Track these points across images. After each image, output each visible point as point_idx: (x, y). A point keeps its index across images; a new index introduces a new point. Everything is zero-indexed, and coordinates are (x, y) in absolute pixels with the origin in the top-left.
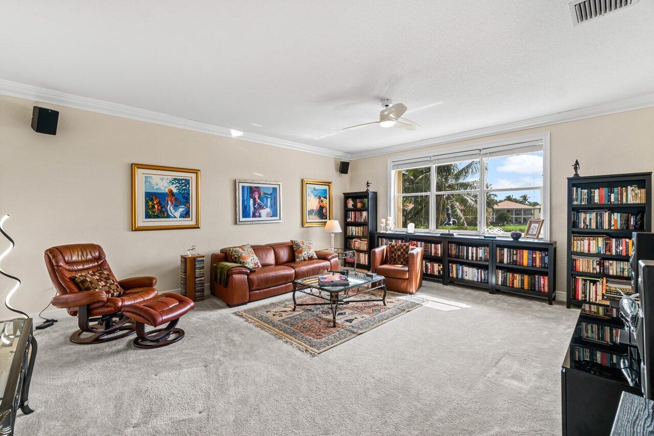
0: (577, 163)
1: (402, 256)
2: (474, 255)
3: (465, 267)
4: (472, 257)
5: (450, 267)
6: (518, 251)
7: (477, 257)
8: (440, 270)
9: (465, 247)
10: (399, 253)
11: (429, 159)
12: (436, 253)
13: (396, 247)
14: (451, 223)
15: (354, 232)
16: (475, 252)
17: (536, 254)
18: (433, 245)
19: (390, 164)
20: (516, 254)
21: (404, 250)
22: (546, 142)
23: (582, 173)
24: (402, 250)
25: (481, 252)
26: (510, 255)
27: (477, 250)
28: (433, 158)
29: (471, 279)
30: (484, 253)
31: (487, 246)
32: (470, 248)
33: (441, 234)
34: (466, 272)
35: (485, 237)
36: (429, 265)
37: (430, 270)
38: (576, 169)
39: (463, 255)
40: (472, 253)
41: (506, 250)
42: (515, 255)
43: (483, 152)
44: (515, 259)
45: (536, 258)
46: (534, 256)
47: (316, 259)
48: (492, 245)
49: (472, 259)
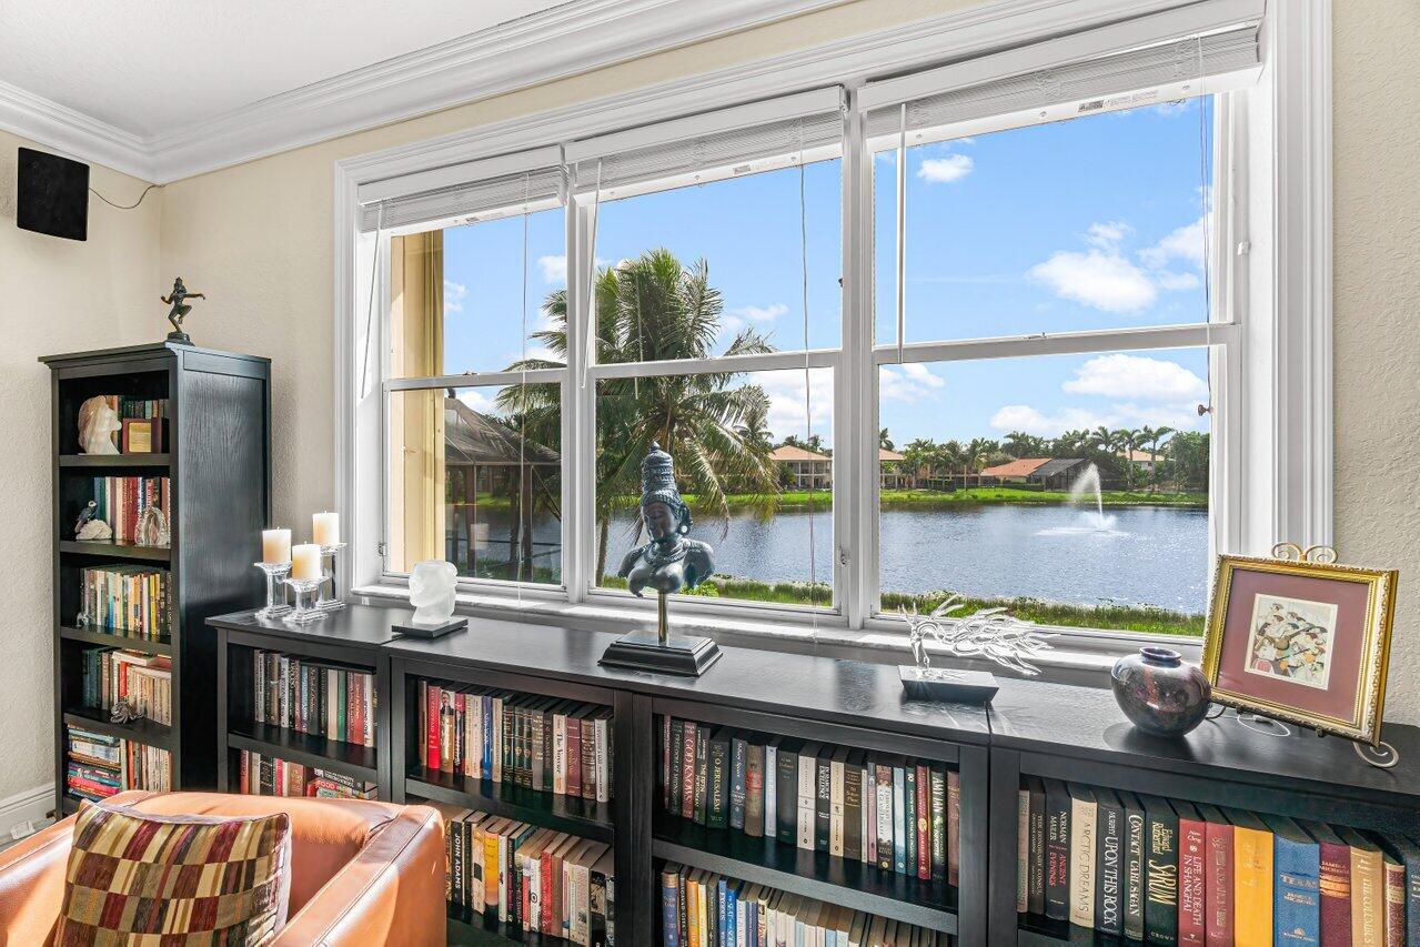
2: (837, 824)
3: (770, 913)
4: (822, 832)
5: (671, 902)
6: (1191, 830)
7: (852, 839)
8: (603, 910)
9: (773, 756)
11: (551, 158)
12: (579, 778)
14: (676, 569)
15: (118, 609)
16: (837, 798)
17: (1346, 876)
18: (560, 723)
19: (347, 199)
20: (1173, 857)
21: (205, 913)
25: (886, 809)
26: (1115, 864)
27: (853, 785)
28: (576, 154)
30: (911, 816)
32: (806, 765)
36: (532, 868)
37: (535, 909)
39: (754, 809)
40: (822, 805)
41: (1084, 814)
42: (1160, 860)
43: (868, 99)
44: (1161, 898)
45: (1345, 903)
46: (1330, 886)
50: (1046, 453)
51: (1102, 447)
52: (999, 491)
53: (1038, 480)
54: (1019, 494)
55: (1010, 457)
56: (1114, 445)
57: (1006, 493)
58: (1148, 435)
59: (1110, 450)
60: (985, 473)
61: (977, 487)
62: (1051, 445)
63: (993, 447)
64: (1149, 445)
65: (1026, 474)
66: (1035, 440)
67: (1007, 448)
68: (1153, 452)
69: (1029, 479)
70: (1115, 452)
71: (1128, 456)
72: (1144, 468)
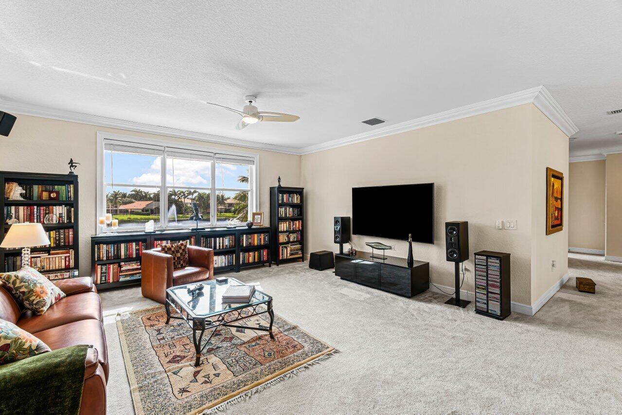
0: (279, 178)
1: (182, 258)
2: (221, 244)
3: (215, 257)
4: (220, 246)
6: (252, 235)
7: (223, 246)
9: (213, 239)
10: (179, 255)
13: (173, 249)
16: (221, 242)
22: (257, 160)
23: (283, 184)
24: (181, 251)
25: (227, 241)
26: (247, 239)
27: (223, 240)
29: (220, 266)
30: (229, 241)
31: (234, 234)
32: (217, 239)
33: (192, 230)
34: (216, 261)
35: (227, 228)
38: (279, 181)
41: (244, 236)
42: (250, 238)
43: (217, 156)
44: (250, 242)
45: (261, 238)
47: (64, 297)
48: (235, 234)
49: (220, 248)
50: (150, 199)
51: (173, 197)
52: (129, 216)
53: (147, 211)
54: (139, 217)
55: (134, 200)
56: (178, 196)
57: (133, 217)
58: (190, 193)
59: (176, 198)
60: (122, 207)
61: (117, 214)
62: (152, 196)
63: (124, 196)
64: (190, 197)
65: (142, 207)
66: (145, 193)
67: (131, 196)
68: (192, 199)
69: (143, 210)
70: (178, 199)
71: (183, 201)
72: (189, 205)
